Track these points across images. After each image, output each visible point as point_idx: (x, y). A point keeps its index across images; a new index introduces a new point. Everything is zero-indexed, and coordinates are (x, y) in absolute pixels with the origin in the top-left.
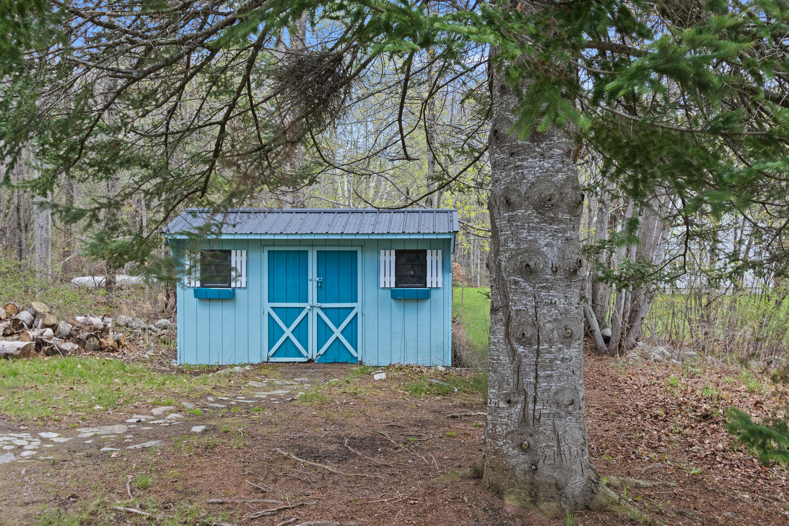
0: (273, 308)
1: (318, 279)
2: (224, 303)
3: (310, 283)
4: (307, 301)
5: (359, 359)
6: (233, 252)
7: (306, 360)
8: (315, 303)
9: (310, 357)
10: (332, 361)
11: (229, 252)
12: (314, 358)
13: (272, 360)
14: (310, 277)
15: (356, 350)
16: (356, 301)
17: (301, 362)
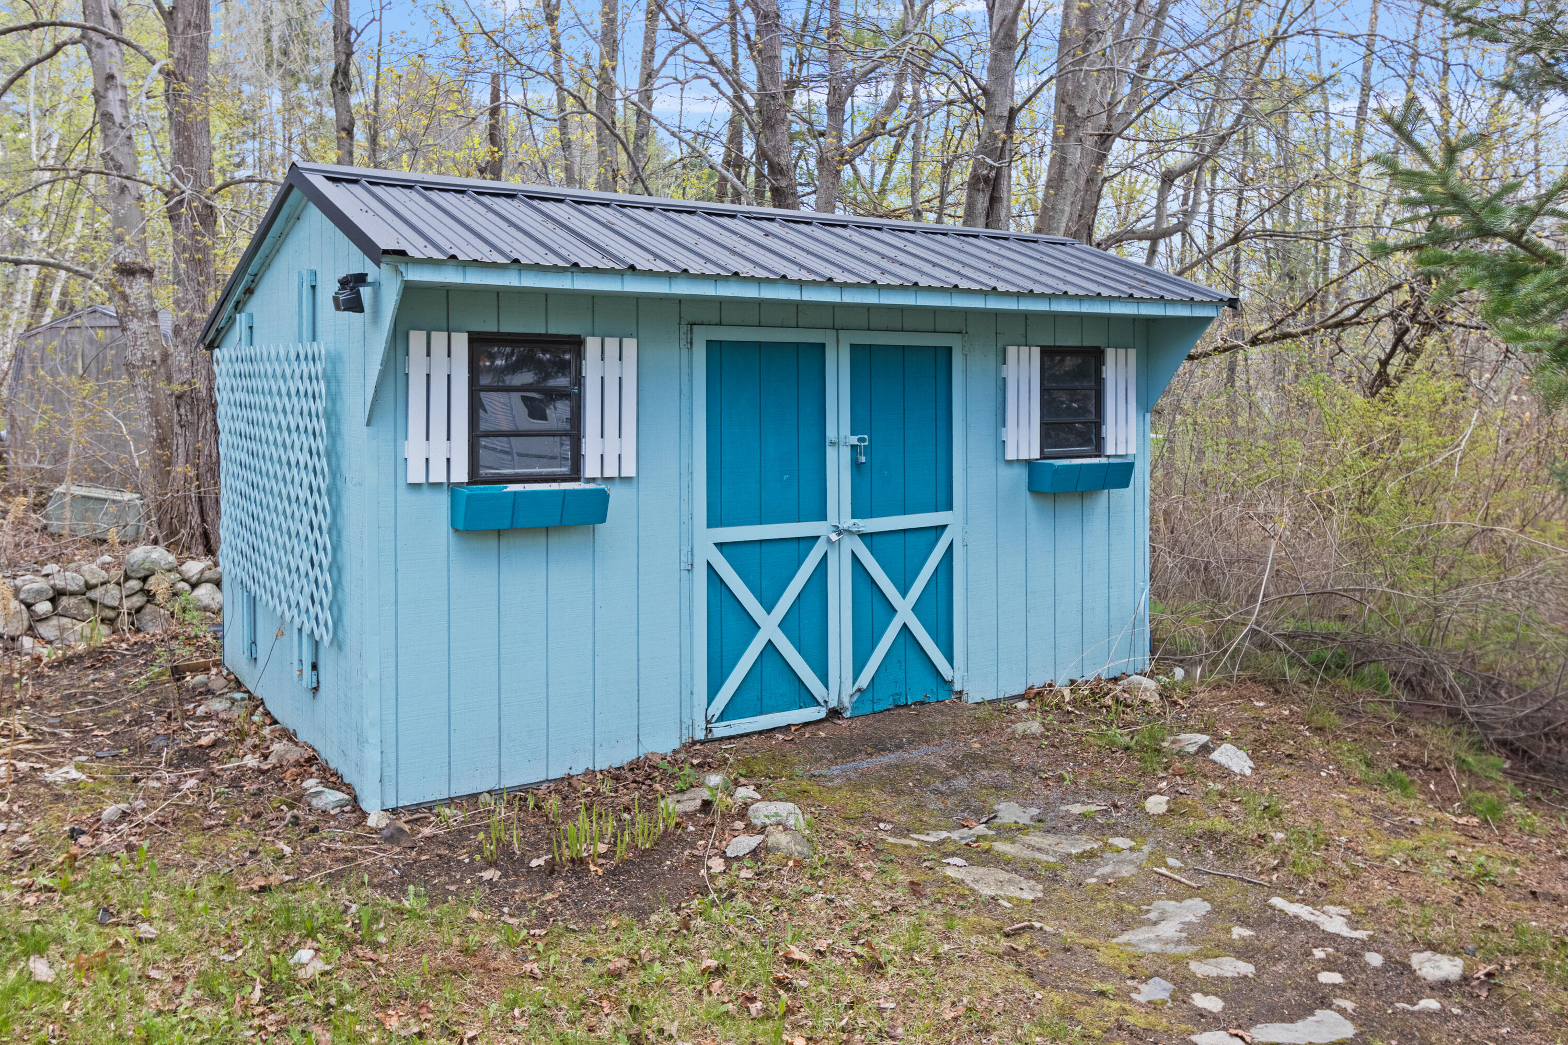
0: (720, 546)
1: (854, 440)
2: (554, 540)
3: (831, 452)
4: (823, 517)
5: (957, 687)
6: (592, 345)
7: (822, 713)
8: (848, 522)
9: (833, 704)
10: (887, 704)
11: (577, 344)
12: (846, 702)
13: (720, 731)
14: (831, 434)
15: (950, 660)
16: (949, 507)
17: (806, 724)
